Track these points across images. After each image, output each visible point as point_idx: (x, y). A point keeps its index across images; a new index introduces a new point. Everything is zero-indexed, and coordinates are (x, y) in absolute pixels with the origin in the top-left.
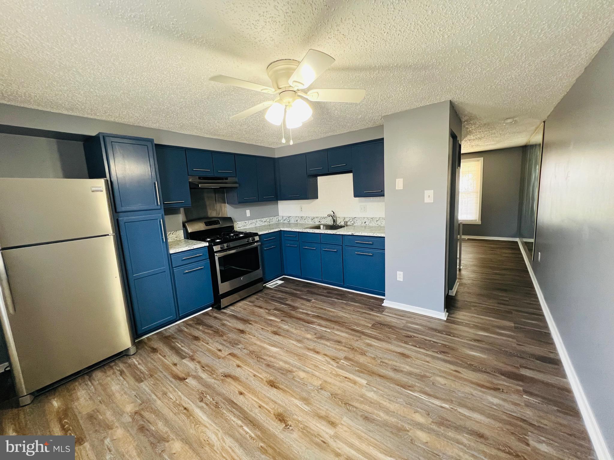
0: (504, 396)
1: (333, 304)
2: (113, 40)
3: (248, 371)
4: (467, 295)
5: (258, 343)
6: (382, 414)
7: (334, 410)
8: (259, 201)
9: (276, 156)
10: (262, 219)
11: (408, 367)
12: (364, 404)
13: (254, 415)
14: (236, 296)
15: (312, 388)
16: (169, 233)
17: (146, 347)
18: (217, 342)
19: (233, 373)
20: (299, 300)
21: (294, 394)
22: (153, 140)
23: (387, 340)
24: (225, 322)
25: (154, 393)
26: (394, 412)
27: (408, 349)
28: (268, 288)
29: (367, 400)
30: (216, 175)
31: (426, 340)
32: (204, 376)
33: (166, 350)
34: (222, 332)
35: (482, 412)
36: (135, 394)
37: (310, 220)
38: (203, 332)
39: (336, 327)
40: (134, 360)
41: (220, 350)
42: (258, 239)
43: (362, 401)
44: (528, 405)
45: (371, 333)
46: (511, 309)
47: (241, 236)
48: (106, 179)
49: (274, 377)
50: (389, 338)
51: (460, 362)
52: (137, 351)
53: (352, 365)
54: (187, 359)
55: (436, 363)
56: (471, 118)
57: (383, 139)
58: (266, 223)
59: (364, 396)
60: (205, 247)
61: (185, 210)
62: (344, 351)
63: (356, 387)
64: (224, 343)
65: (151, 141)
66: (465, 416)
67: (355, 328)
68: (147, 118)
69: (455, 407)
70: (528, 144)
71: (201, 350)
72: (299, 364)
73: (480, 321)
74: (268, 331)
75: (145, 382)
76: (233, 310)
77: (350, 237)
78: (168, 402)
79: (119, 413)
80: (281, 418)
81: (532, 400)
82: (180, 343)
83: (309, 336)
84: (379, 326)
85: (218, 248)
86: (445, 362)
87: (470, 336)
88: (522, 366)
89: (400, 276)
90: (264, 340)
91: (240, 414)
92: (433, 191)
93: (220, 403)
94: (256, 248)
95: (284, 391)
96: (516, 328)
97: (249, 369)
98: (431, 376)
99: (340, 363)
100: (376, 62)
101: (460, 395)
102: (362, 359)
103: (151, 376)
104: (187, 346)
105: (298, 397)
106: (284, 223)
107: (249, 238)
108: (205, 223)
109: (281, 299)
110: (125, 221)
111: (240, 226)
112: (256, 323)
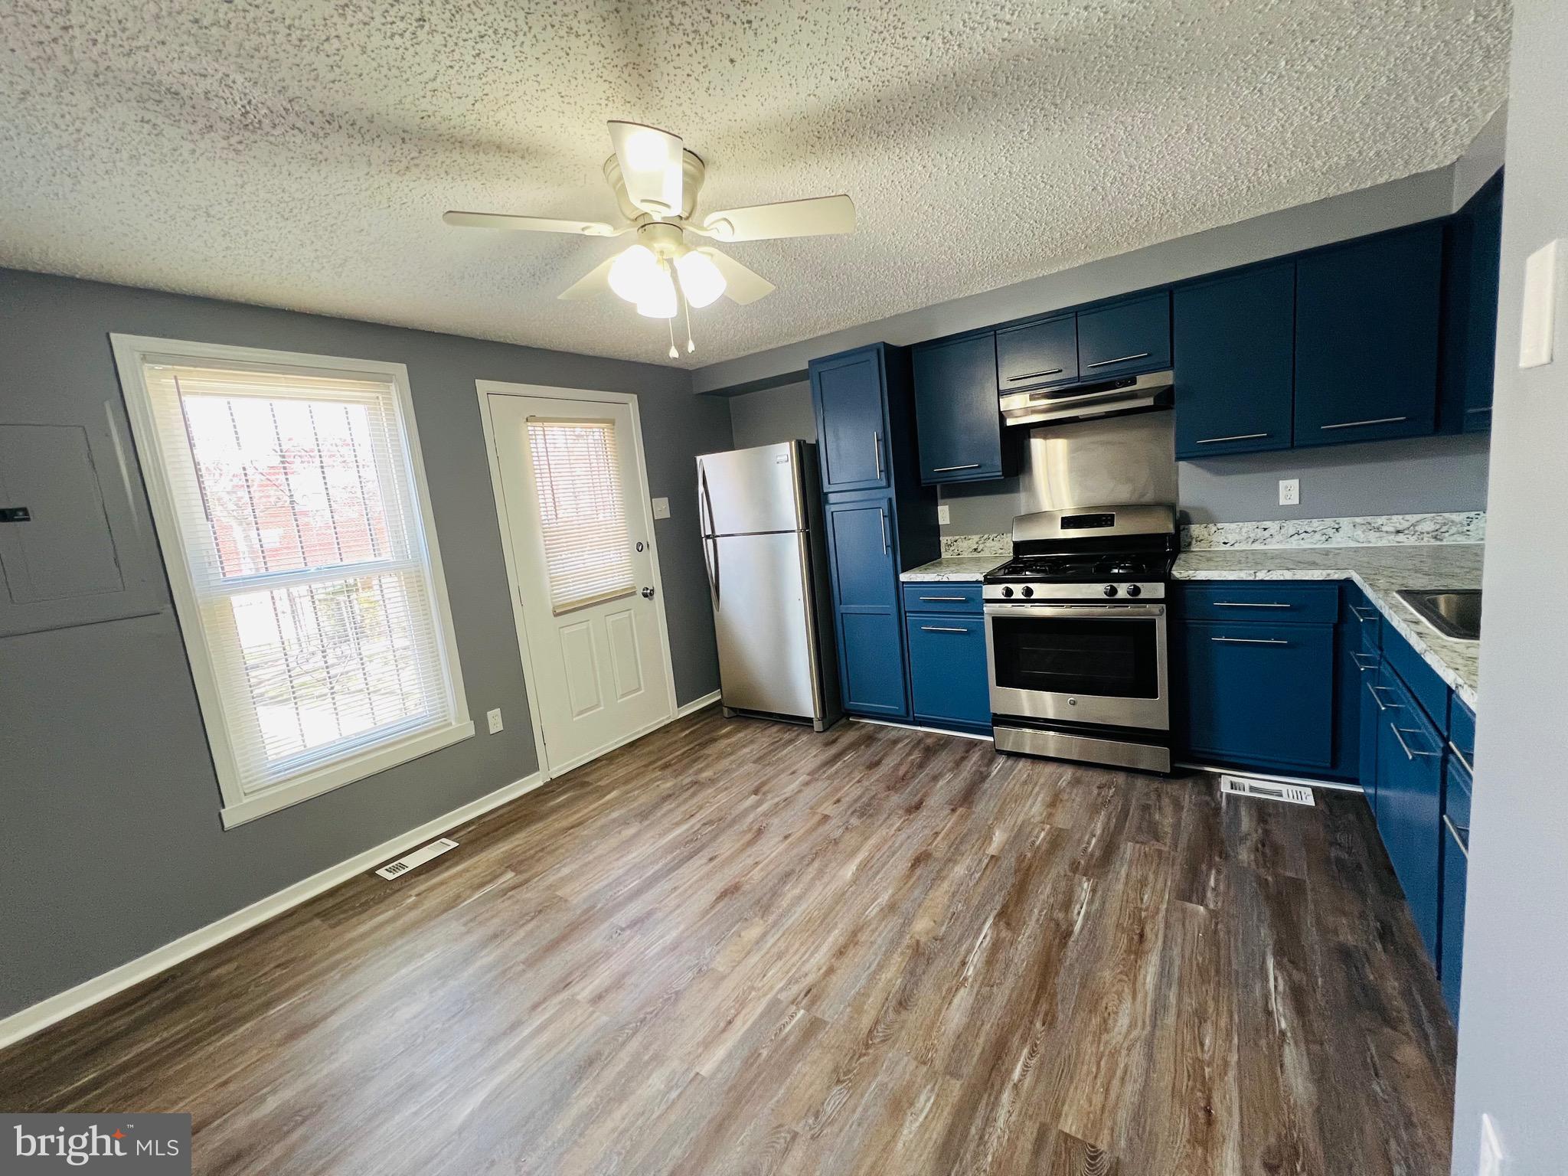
6: (587, 1101)
7: (634, 999)
12: (628, 1063)
15: (706, 955)
17: (839, 733)
21: (693, 929)
26: (582, 1135)
29: (645, 1068)
38: (899, 765)
42: (1161, 595)
43: (641, 1059)
52: (824, 731)
53: (785, 1040)
59: (655, 1063)
60: (976, 581)
62: (854, 1020)
63: (691, 1045)
65: (877, 347)
72: (790, 922)
83: (923, 925)
85: (995, 592)
99: (794, 1007)
102: (810, 1070)
107: (1115, 585)
108: (1063, 519)
109: (1139, 829)
110: (833, 508)
111: (1231, 539)
112: (964, 818)
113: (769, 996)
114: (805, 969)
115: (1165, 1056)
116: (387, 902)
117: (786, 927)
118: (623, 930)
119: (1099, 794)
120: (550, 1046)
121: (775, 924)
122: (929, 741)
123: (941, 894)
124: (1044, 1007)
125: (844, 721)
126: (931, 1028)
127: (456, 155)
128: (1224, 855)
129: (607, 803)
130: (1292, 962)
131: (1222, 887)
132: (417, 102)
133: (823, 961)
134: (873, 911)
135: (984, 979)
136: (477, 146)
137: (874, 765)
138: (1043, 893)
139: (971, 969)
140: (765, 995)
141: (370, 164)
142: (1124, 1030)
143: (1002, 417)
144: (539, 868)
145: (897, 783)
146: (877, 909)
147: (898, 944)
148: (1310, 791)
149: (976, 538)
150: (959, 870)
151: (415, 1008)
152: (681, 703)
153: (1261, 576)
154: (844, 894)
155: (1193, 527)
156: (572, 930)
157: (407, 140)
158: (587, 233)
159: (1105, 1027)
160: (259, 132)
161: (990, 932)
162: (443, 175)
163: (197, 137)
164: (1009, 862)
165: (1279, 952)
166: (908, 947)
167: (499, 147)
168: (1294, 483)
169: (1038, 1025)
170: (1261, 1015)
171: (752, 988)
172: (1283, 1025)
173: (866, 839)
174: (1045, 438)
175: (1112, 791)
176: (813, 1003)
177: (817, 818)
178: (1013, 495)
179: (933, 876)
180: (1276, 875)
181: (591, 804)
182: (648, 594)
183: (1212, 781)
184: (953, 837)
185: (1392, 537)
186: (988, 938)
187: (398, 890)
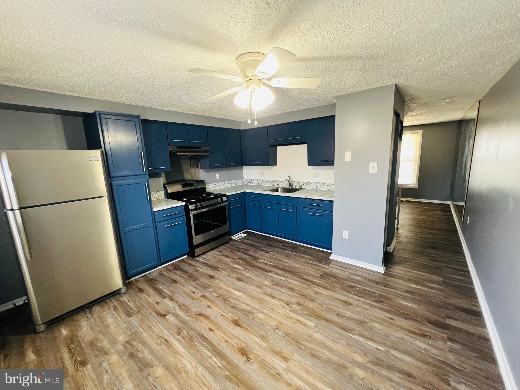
0: (430, 342)
1: (288, 256)
2: (108, 38)
3: (217, 311)
4: (403, 251)
5: (225, 287)
6: (326, 353)
7: (287, 347)
8: (227, 167)
9: (242, 129)
10: (230, 182)
11: (349, 313)
12: (312, 344)
13: (221, 349)
14: (207, 247)
15: (269, 328)
16: (153, 193)
17: (134, 287)
18: (192, 285)
19: (204, 312)
20: (259, 250)
21: (254, 332)
22: (139, 116)
23: (332, 289)
24: (198, 268)
25: (141, 327)
26: (337, 352)
27: (351, 298)
28: (234, 240)
29: (314, 339)
30: (192, 145)
31: (366, 290)
32: (181, 313)
33: (151, 291)
34: (195, 276)
35: (410, 355)
36: (126, 327)
37: (270, 183)
38: (180, 276)
39: (290, 276)
40: (125, 298)
41: (194, 292)
42: (226, 199)
43: (311, 341)
44: (451, 351)
45: (319, 282)
46: (441, 266)
47: (212, 196)
48: (101, 150)
49: (238, 317)
50: (334, 287)
51: (395, 311)
52: (127, 291)
53: (303, 309)
54: (167, 299)
55: (373, 311)
56: (413, 99)
57: (334, 116)
58: (233, 185)
59: (312, 337)
60: (182, 205)
61: (165, 174)
62: (296, 297)
63: (306, 329)
64: (197, 286)
65: (138, 117)
66: (396, 357)
67: (306, 277)
68: (134, 98)
69: (389, 349)
70: (464, 119)
71: (178, 291)
72: (259, 307)
73: (413, 275)
74: (233, 277)
75: (134, 317)
76: (205, 258)
77: (303, 200)
78: (152, 334)
79: (113, 342)
80: (243, 352)
81: (455, 346)
82: (161, 285)
83: (267, 283)
84: (326, 276)
85: (193, 207)
86: (382, 310)
87: (403, 288)
88: (448, 317)
89: (345, 234)
90: (230, 285)
91: (209, 347)
92: (377, 163)
93: (193, 336)
94: (224, 206)
95: (246, 329)
96: (444, 282)
97: (217, 309)
98: (369, 322)
99: (292, 307)
100: (331, 53)
101: (393, 339)
102: (311, 305)
103: (139, 312)
104: (167, 288)
105: (257, 334)
106: (247, 185)
107: (218, 199)
108: (182, 185)
111: (211, 187)
114: (279, 304)
121: (258, 310)
123: (256, 278)
126: (299, 286)
133: (277, 301)
137: (174, 281)
140: (288, 313)
146: (258, 290)
148: (243, 234)
154: (249, 295)
155: (206, 185)
166: (274, 286)
168: (218, 174)
171: (285, 315)
173: (222, 288)
176: (291, 303)
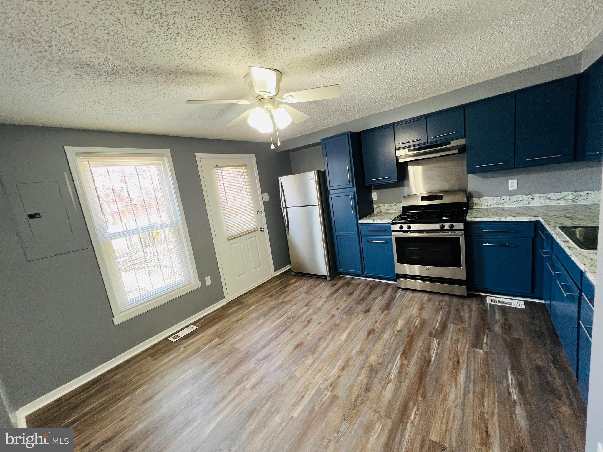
6: (253, 427)
7: (267, 388)
12: (267, 412)
15: (292, 370)
17: (337, 281)
21: (287, 360)
26: (252, 440)
29: (272, 415)
30: (430, 143)
38: (360, 294)
40: (323, 284)
41: (338, 309)
42: (462, 228)
43: (271, 411)
49: (307, 345)
52: (331, 280)
53: (324, 403)
62: (349, 395)
63: (289, 406)
65: (347, 133)
85: (396, 227)
99: (326, 391)
102: (334, 415)
107: (444, 224)
108: (422, 197)
109: (455, 319)
110: (332, 196)
111: (490, 204)
112: (386, 315)
113: (317, 386)
114: (330, 375)
115: (469, 409)
116: (173, 350)
117: (321, 359)
118: (260, 360)
119: (439, 305)
120: (237, 405)
121: (317, 358)
122: (371, 284)
123: (379, 346)
124: (421, 391)
125: (338, 276)
126: (379, 399)
127: (189, 77)
128: (490, 329)
129: (251, 310)
130: (518, 373)
131: (489, 343)
132: (175, 61)
133: (336, 372)
134: (354, 352)
135: (398, 379)
136: (197, 74)
137: (351, 294)
138: (419, 345)
139: (393, 376)
140: (315, 386)
141: (157, 82)
142: (453, 400)
143: (397, 159)
144: (228, 336)
145: (360, 301)
146: (355, 352)
147: (364, 366)
148: (523, 302)
149: (387, 205)
150: (386, 336)
151: (188, 391)
152: (276, 270)
153: (503, 219)
154: (342, 346)
155: (474, 199)
156: (242, 361)
157: (171, 74)
158: (239, 103)
159: (445, 399)
160: (118, 75)
161: (399, 361)
162: (184, 84)
163: (95, 78)
164: (405, 332)
165: (513, 368)
166: (368, 367)
167: (205, 74)
168: (515, 181)
169: (420, 398)
170: (507, 394)
171: (310, 383)
172: (515, 398)
173: (350, 324)
174: (414, 165)
175: (444, 304)
176: (334, 389)
177: (330, 315)
178: (401, 188)
179: (376, 338)
180: (511, 338)
181: (244, 311)
182: (262, 230)
183: (483, 299)
184: (383, 323)
185: (555, 202)
186: (398, 363)
187: (178, 345)
